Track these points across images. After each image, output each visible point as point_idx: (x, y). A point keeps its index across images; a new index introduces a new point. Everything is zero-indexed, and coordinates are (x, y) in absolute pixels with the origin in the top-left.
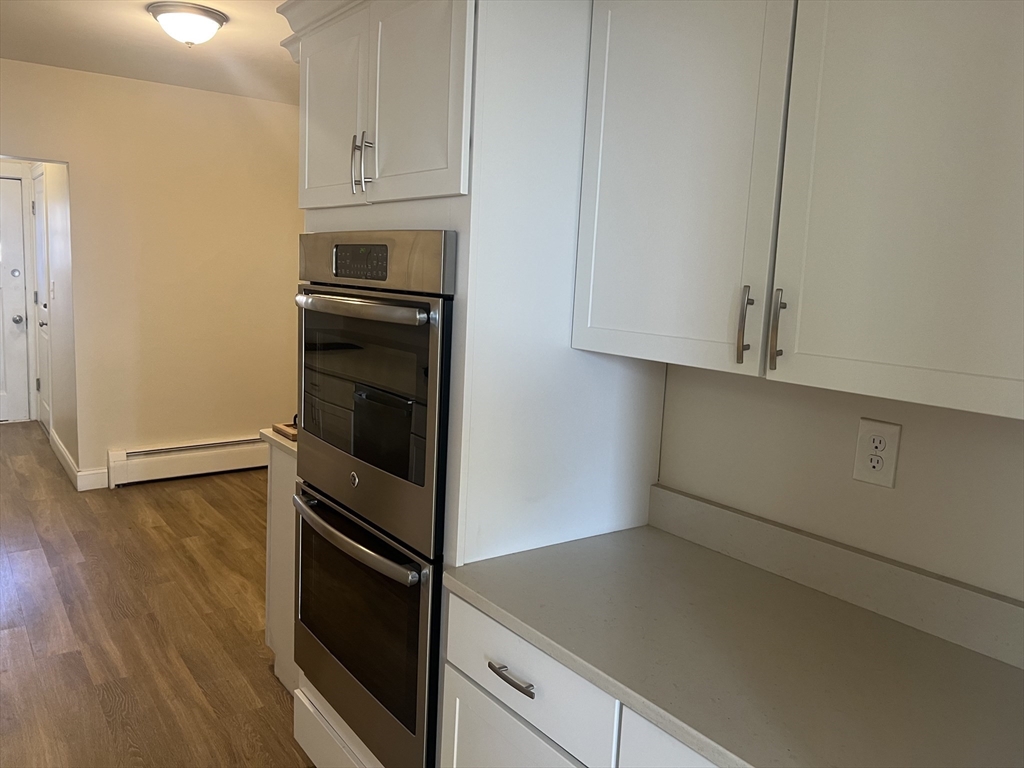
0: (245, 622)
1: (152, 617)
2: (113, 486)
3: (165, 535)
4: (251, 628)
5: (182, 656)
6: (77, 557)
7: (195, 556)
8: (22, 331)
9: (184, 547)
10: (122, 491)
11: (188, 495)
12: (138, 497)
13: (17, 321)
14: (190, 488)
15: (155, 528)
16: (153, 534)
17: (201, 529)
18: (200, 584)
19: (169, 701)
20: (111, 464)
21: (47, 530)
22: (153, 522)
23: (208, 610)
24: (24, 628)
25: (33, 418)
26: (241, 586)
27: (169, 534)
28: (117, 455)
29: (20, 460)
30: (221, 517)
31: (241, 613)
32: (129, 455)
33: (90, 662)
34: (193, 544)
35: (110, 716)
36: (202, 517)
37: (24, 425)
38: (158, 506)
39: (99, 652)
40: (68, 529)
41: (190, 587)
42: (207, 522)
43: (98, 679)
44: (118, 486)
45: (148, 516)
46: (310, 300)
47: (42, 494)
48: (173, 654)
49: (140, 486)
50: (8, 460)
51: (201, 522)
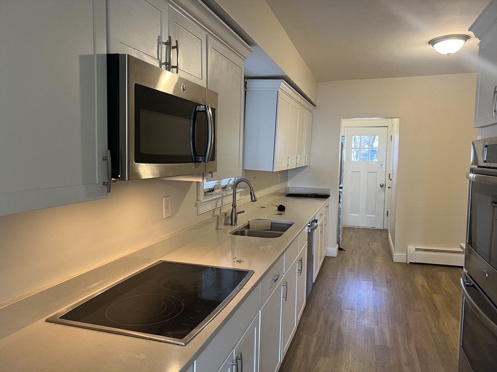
0: (453, 344)
1: (408, 325)
2: (408, 263)
3: (425, 290)
4: (455, 347)
5: (416, 348)
6: (385, 289)
7: (437, 304)
8: (383, 190)
9: (432, 298)
10: (412, 266)
11: (443, 275)
12: (418, 270)
13: (381, 186)
14: (444, 271)
15: (421, 286)
16: (420, 288)
17: (444, 292)
18: (435, 319)
19: (404, 365)
20: (408, 252)
21: (376, 275)
22: (421, 283)
23: (435, 331)
24: (356, 312)
25: (385, 228)
26: (456, 325)
27: (427, 290)
28: (411, 248)
29: (375, 244)
30: (456, 289)
31: (452, 339)
32: (417, 249)
33: (376, 334)
34: (437, 298)
35: (378, 360)
36: (446, 287)
37: (381, 230)
38: (426, 276)
39: (382, 332)
40: (384, 277)
41: (430, 318)
42: (447, 289)
43: (377, 343)
44: (411, 263)
45: (420, 279)
46: (474, 176)
47: (379, 260)
48: (412, 345)
49: (420, 265)
50: (371, 244)
51: (445, 289)
